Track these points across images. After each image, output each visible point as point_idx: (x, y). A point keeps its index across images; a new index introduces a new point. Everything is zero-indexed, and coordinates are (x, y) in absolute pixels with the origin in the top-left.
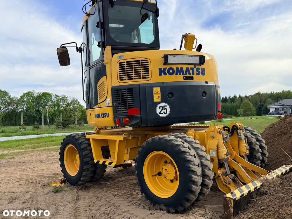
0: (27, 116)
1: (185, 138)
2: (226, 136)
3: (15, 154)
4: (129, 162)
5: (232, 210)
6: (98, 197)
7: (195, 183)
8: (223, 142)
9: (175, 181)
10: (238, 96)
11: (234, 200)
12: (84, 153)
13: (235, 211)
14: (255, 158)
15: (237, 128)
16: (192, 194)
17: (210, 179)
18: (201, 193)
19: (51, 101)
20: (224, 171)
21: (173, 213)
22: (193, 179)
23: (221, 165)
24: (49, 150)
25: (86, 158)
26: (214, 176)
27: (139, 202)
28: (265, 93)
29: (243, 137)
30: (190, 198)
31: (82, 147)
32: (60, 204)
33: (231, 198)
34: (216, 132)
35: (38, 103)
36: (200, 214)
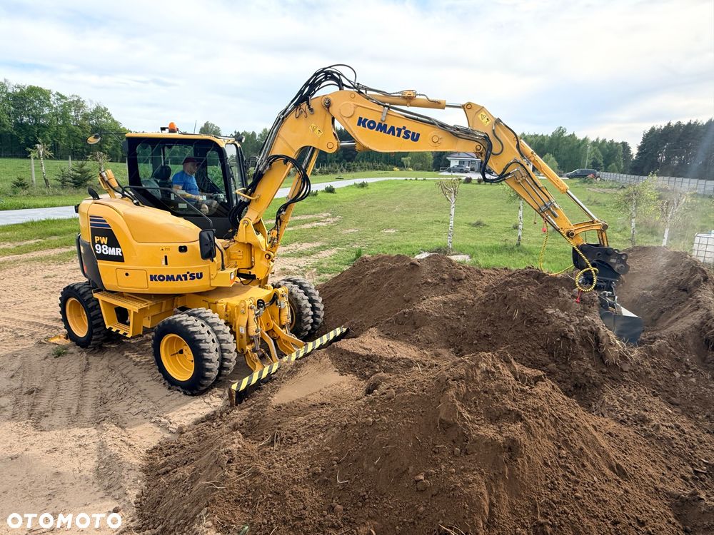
2: (257, 312)
8: (254, 318)
11: (237, 392)
13: (238, 400)
17: (231, 361)
18: (219, 376)
19: (49, 106)
21: (189, 395)
24: (46, 259)
25: (95, 319)
32: (62, 377)
34: (247, 309)
35: (20, 107)
36: (218, 395)
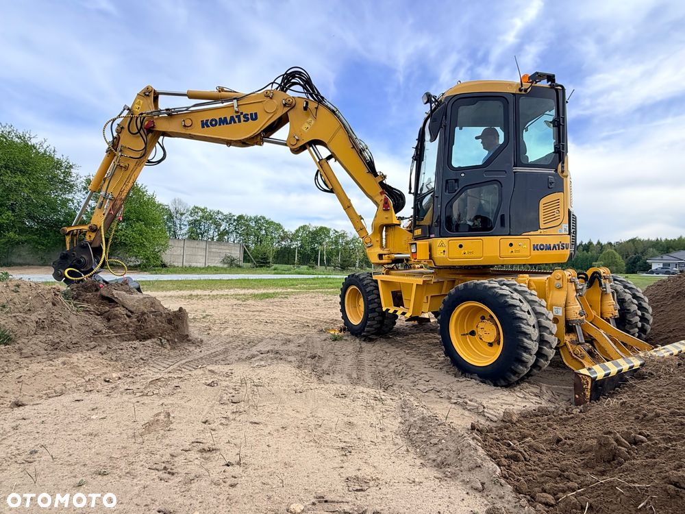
0: (301, 253)
1: (514, 287)
2: (581, 287)
3: (288, 294)
4: (426, 316)
5: (588, 394)
6: (386, 352)
7: (527, 350)
8: (576, 296)
9: (495, 345)
10: (595, 243)
11: (593, 380)
12: (370, 298)
13: (593, 395)
14: (629, 324)
15: (600, 276)
16: (522, 365)
17: (551, 348)
18: (535, 365)
19: (329, 237)
20: (574, 338)
22: (525, 344)
23: (570, 329)
24: (325, 292)
25: (373, 303)
26: (558, 344)
27: (440, 366)
28: (647, 239)
29: (609, 290)
30: (518, 370)
31: (368, 290)
32: (339, 353)
33: (588, 376)
34: (565, 281)
35: (314, 238)
36: (532, 392)
